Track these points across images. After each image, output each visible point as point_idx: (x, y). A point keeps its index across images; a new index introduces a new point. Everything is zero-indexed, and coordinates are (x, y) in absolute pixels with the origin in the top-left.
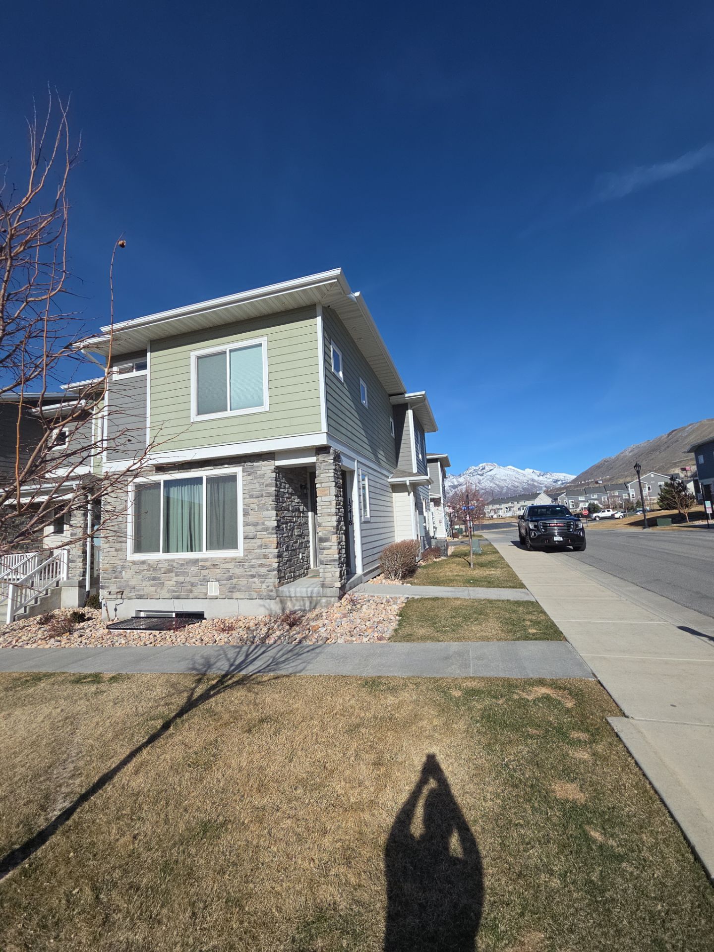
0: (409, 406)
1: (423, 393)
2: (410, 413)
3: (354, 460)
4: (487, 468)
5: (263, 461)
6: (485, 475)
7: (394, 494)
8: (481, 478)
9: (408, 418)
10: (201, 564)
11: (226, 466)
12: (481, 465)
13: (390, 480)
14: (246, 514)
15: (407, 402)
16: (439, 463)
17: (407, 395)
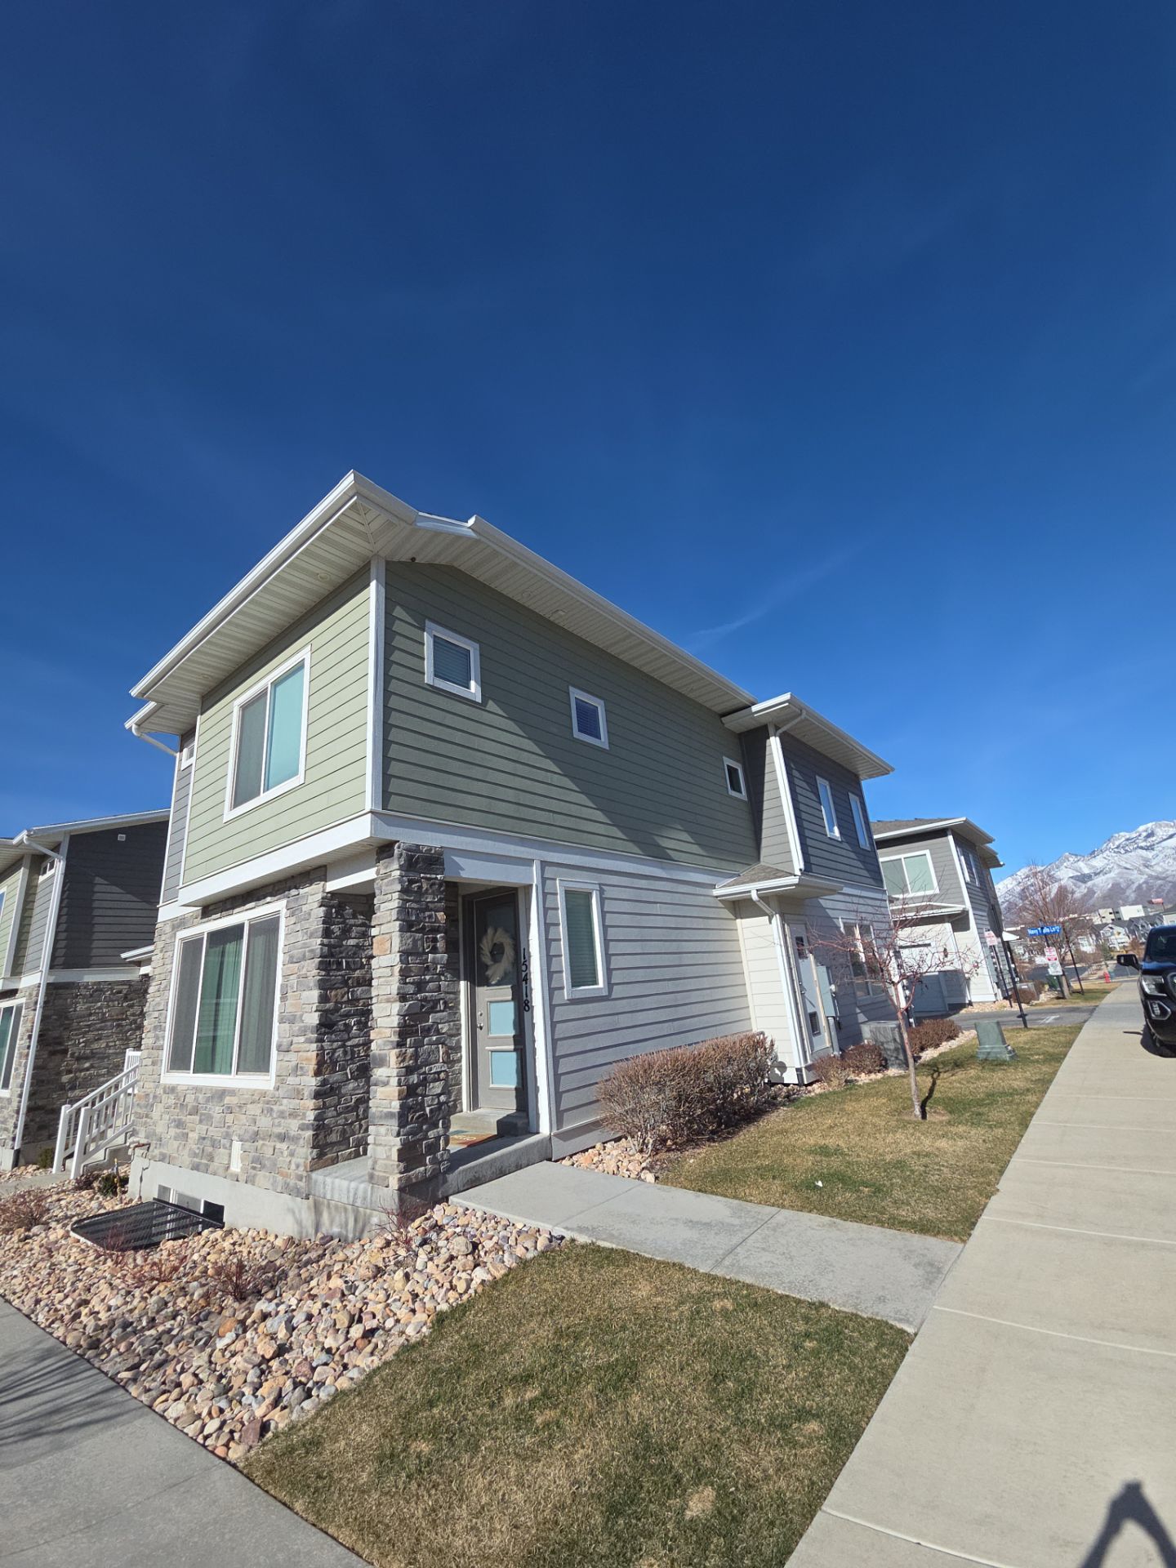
0: (771, 730)
1: (787, 696)
2: (774, 744)
3: (528, 862)
4: (1161, 833)
5: (311, 885)
6: (1158, 848)
7: (738, 921)
8: (1149, 854)
9: (771, 754)
10: (227, 1100)
11: (269, 899)
12: (1142, 828)
13: (716, 892)
14: (284, 998)
15: (764, 721)
16: (950, 838)
17: (754, 708)
